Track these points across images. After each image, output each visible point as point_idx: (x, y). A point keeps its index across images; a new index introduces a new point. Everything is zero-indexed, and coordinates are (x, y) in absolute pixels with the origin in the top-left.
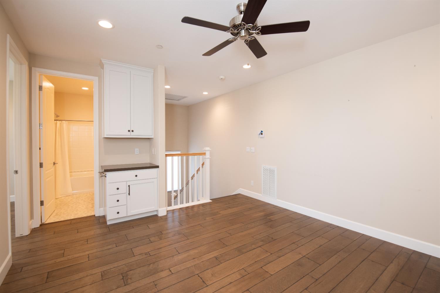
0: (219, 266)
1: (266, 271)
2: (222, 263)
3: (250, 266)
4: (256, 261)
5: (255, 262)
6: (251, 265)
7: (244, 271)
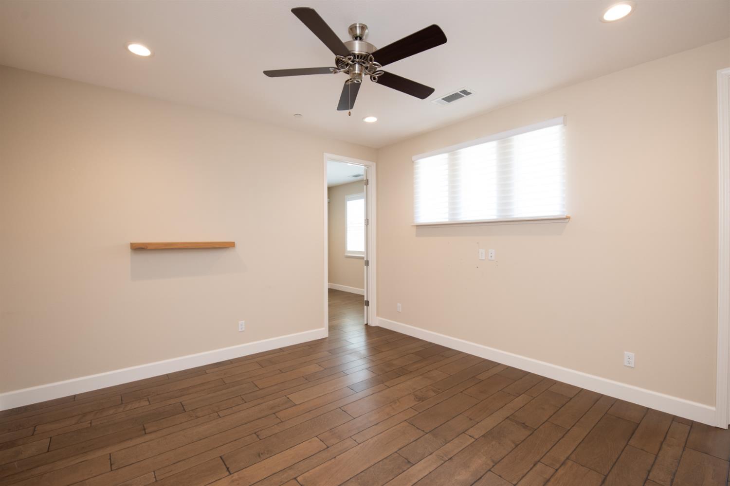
0: (399, 446)
1: (323, 442)
2: (396, 452)
3: (347, 449)
4: (333, 460)
5: (336, 457)
6: (345, 450)
7: (357, 441)
